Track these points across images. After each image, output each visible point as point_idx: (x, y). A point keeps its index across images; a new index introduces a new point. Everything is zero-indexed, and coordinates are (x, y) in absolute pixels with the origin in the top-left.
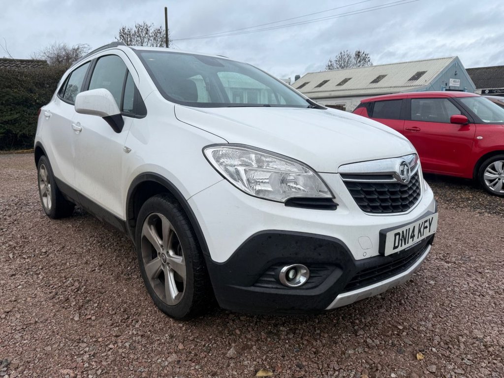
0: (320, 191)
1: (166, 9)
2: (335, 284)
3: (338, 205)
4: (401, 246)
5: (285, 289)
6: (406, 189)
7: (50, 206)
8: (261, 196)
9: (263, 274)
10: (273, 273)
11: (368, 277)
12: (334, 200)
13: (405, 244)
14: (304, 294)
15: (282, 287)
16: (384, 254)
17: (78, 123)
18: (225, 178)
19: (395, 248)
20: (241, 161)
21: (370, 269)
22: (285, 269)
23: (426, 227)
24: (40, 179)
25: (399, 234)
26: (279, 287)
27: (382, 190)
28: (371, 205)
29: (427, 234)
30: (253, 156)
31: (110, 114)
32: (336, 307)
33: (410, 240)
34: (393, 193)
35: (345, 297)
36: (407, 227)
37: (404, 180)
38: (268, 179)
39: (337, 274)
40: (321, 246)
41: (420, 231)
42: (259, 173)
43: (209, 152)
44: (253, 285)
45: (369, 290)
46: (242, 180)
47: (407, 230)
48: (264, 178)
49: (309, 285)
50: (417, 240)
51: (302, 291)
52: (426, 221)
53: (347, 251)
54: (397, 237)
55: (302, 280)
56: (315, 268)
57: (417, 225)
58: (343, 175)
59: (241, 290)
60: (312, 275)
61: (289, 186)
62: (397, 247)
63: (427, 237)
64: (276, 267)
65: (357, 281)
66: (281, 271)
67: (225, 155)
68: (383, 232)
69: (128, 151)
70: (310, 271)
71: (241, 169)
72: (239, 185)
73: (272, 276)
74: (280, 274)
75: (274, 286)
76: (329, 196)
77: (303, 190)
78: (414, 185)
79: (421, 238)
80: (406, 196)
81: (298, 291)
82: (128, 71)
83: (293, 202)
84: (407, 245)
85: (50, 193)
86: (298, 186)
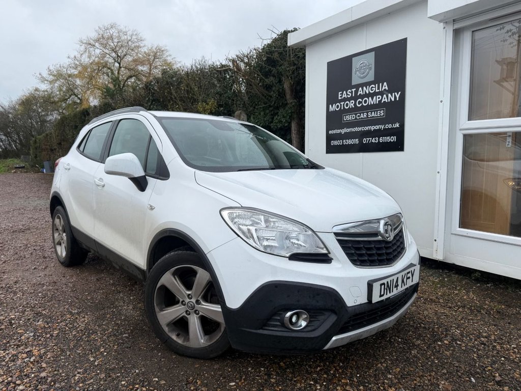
0: (318, 247)
2: (331, 327)
3: (333, 259)
4: (387, 294)
5: (289, 332)
6: (391, 245)
7: (64, 254)
8: (268, 251)
9: (270, 318)
10: (279, 318)
11: (359, 321)
12: (329, 255)
13: (390, 293)
14: (305, 336)
15: (287, 330)
16: (372, 301)
17: (101, 178)
18: (239, 236)
19: (381, 296)
20: (252, 220)
21: (360, 314)
22: (289, 314)
23: (409, 278)
24: (55, 228)
25: (384, 284)
26: (283, 329)
27: (369, 246)
28: (360, 259)
29: (410, 283)
30: (262, 218)
31: (136, 176)
32: (331, 347)
33: (395, 289)
34: (379, 249)
35: (339, 339)
36: (391, 278)
37: (388, 238)
38: (274, 237)
39: (333, 318)
40: (318, 295)
41: (403, 281)
42: (266, 232)
43: (225, 214)
44: (262, 329)
45: (360, 333)
46: (253, 238)
47: (391, 281)
48: (271, 235)
49: (309, 329)
50: (401, 289)
51: (304, 333)
52: (408, 273)
53: (340, 299)
54: (383, 286)
55: (304, 324)
56: (314, 313)
57: (400, 276)
58: (336, 234)
59: (251, 332)
60: (312, 320)
61: (292, 242)
62: (383, 295)
63: (410, 287)
64: (281, 313)
65: (349, 324)
66: (286, 316)
67: (239, 216)
68: (370, 283)
69: (152, 208)
70: (310, 315)
71: (253, 229)
72: (251, 242)
73: (278, 321)
74: (285, 319)
75: (279, 329)
76: (325, 251)
77: (304, 246)
78: (398, 241)
79: (404, 288)
80: (391, 250)
81: (300, 333)
82: (151, 137)
83: (295, 257)
84: (392, 294)
85: (65, 242)
86: (299, 243)
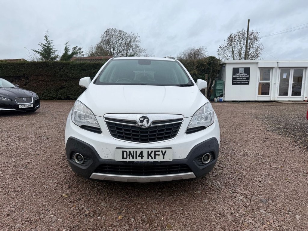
1: (249, 20)
2: (90, 166)
3: (102, 132)
13: (133, 159)
19: (123, 158)
23: (158, 155)
25: (126, 151)
27: (127, 129)
28: (119, 135)
29: (160, 159)
33: (139, 158)
34: (135, 131)
37: (142, 126)
41: (149, 155)
47: (133, 151)
50: (148, 160)
52: (157, 151)
56: (87, 157)
57: (144, 150)
58: (106, 118)
62: (126, 158)
63: (162, 162)
65: (106, 169)
70: (84, 158)
76: (98, 127)
79: (152, 160)
83: (83, 127)
84: (136, 160)
